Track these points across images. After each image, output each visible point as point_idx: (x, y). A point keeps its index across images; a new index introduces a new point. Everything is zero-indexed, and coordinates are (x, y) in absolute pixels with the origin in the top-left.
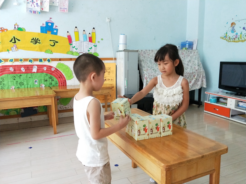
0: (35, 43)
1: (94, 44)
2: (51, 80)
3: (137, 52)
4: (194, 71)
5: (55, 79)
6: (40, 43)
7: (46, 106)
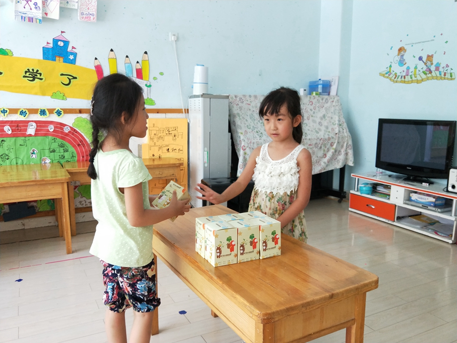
0: (32, 79)
1: (145, 82)
2: (62, 151)
3: (227, 100)
4: (331, 135)
5: (71, 149)
6: (41, 79)
7: (53, 199)
